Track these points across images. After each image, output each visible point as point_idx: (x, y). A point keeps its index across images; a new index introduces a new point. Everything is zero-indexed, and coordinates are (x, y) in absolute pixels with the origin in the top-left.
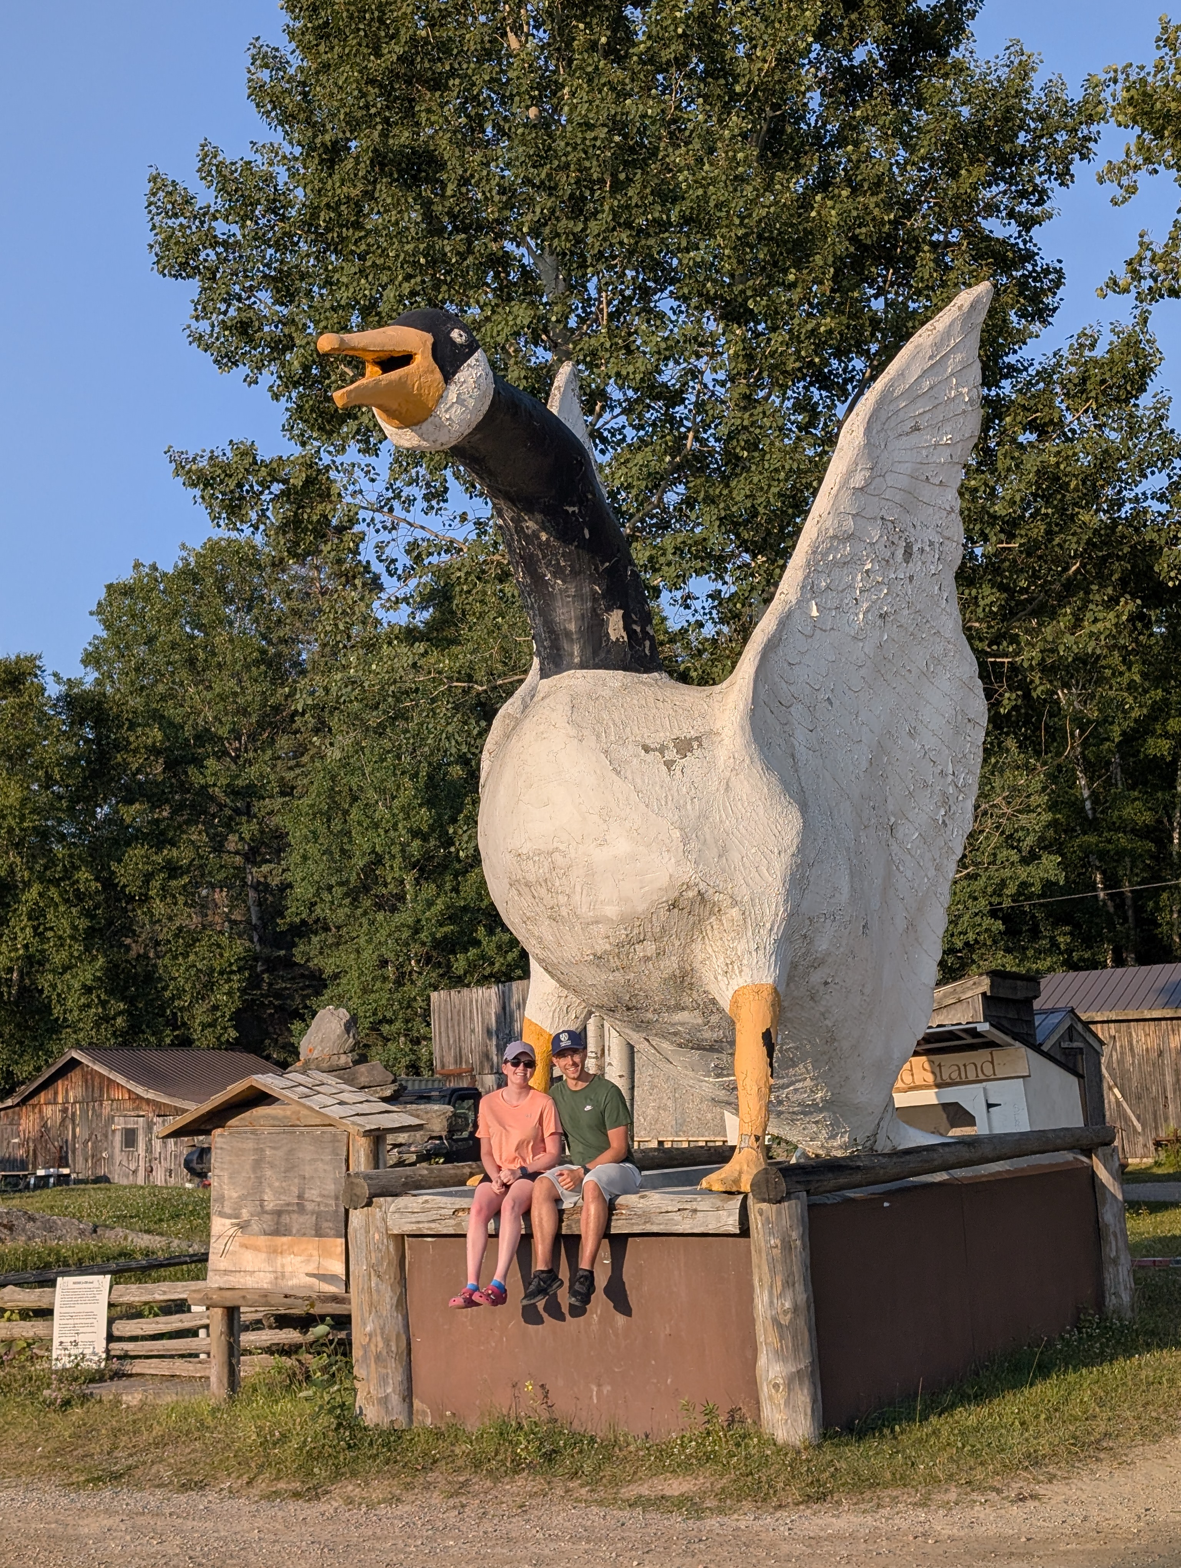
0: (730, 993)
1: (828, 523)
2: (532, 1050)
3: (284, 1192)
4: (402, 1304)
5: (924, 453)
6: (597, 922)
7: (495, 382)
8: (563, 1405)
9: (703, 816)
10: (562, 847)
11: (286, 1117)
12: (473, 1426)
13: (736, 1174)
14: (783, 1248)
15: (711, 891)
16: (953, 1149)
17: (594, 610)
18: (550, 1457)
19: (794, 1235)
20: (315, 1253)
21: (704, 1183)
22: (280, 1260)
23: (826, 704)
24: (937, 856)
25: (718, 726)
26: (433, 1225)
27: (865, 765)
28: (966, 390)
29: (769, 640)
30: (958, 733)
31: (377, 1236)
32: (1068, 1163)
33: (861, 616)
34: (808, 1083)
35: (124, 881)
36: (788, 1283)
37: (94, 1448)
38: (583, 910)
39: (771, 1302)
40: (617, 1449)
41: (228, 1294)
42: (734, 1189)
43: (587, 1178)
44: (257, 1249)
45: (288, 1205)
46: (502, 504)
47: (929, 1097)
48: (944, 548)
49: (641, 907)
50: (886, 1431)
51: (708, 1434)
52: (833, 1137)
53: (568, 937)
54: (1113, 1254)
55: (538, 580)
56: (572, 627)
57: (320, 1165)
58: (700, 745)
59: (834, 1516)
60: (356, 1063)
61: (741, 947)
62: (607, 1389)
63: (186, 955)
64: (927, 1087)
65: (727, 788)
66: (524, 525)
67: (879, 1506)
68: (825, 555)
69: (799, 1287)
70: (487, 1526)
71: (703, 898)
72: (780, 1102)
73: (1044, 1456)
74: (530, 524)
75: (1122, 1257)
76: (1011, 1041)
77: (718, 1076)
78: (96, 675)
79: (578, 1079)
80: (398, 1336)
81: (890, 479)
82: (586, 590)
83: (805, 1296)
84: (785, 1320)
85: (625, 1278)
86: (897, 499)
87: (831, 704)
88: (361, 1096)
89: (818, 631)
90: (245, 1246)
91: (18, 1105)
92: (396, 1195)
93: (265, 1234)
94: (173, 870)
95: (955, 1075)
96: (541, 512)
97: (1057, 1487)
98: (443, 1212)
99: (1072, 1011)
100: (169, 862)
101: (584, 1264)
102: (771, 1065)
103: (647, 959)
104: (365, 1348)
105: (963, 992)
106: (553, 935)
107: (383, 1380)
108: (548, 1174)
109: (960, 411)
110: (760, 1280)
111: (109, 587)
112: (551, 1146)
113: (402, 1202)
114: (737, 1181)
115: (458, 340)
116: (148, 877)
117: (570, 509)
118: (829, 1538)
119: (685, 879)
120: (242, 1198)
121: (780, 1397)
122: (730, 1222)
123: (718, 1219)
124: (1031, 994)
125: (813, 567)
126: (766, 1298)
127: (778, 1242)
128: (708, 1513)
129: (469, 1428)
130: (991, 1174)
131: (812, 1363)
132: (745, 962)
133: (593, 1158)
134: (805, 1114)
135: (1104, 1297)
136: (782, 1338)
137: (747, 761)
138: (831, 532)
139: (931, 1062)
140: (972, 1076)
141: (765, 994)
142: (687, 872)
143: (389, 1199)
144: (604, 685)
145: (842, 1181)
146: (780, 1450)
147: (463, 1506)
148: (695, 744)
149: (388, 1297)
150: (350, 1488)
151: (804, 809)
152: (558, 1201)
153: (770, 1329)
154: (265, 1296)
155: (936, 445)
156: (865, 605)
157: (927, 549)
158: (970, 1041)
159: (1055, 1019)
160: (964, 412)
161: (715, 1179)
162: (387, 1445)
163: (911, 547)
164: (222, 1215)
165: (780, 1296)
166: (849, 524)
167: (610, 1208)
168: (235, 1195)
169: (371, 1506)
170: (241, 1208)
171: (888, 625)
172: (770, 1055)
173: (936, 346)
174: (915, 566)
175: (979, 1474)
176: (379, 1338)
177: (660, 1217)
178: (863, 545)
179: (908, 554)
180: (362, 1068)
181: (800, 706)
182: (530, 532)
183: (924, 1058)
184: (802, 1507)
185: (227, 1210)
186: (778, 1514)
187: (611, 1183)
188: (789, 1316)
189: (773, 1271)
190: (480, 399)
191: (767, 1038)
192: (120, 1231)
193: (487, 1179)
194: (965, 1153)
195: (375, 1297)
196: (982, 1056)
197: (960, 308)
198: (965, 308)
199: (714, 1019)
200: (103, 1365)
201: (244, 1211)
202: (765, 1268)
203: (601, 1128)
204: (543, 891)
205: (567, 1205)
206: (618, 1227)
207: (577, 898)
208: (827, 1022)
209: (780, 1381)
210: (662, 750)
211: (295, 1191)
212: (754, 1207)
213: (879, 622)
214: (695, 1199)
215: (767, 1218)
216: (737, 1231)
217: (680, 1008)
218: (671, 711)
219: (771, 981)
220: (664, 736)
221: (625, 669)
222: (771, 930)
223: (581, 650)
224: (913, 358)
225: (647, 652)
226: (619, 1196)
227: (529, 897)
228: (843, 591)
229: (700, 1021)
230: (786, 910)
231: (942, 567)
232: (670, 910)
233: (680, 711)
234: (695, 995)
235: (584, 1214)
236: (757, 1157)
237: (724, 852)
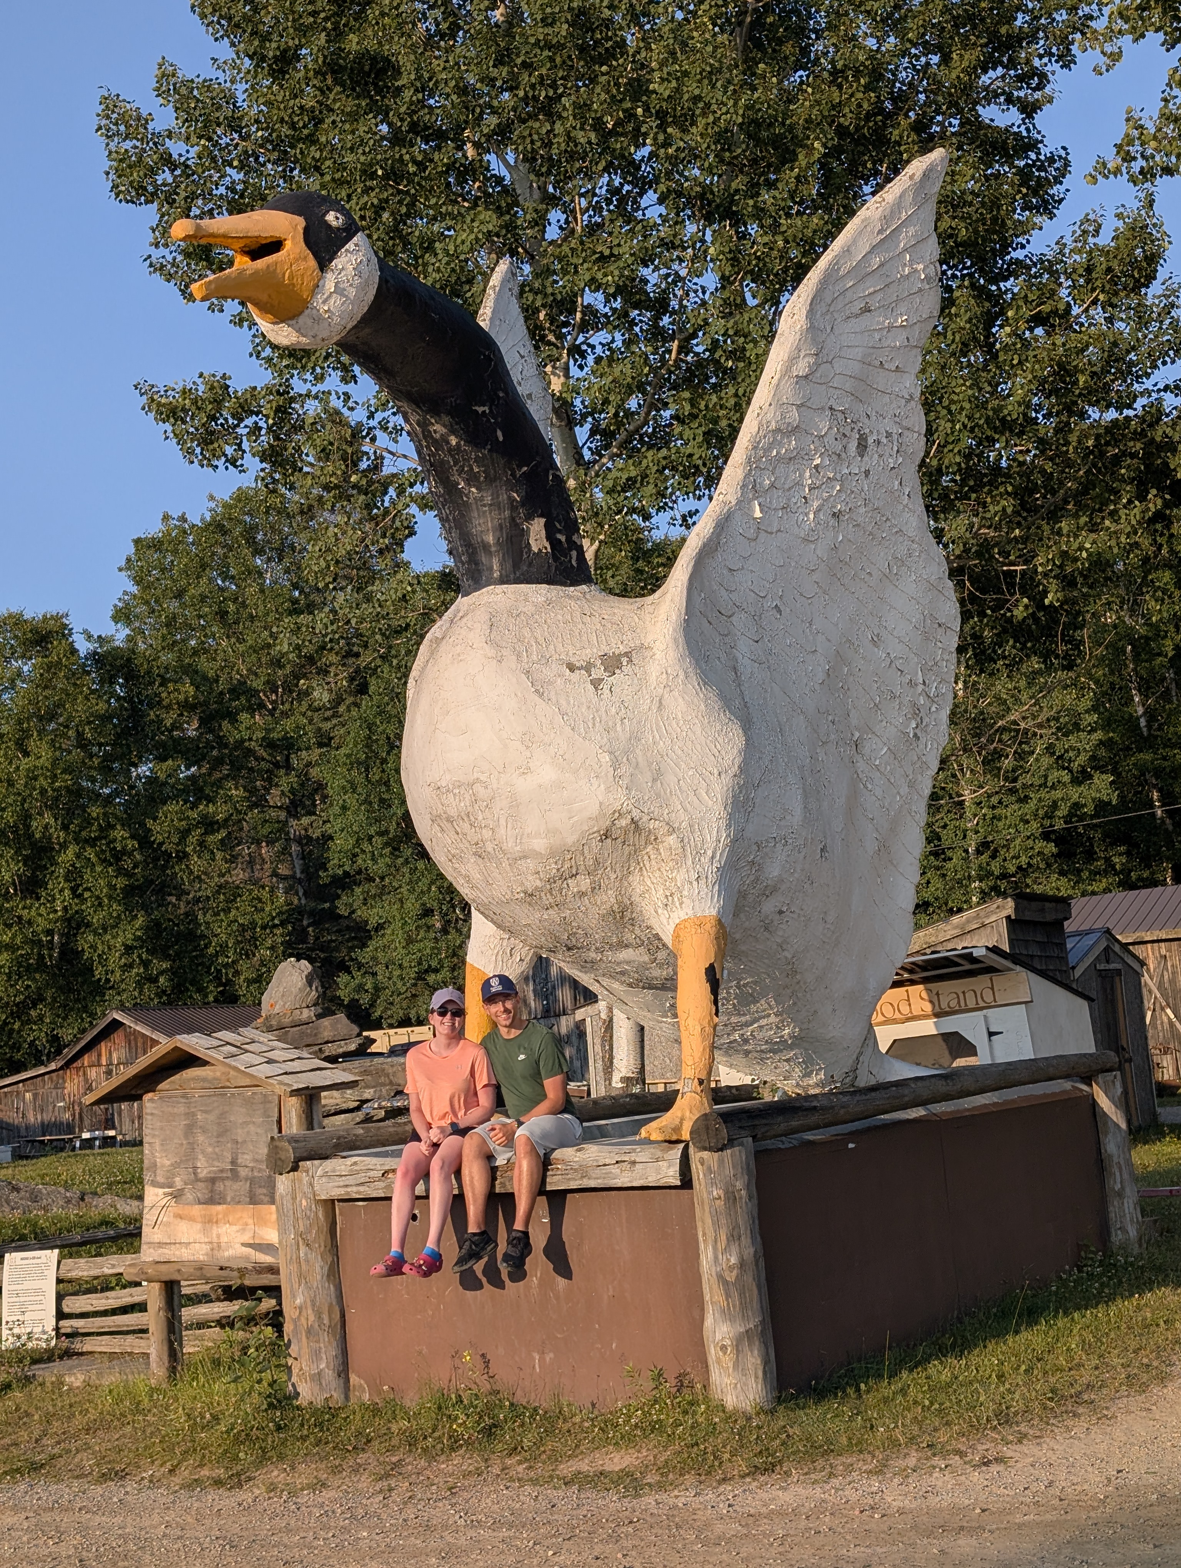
0: (671, 928)
1: (770, 416)
3: (218, 1157)
4: (334, 1273)
5: (877, 336)
6: (525, 857)
7: (381, 269)
8: (505, 1375)
9: (635, 737)
10: (483, 778)
11: (215, 1079)
12: (411, 1401)
13: (677, 1122)
14: (727, 1199)
15: (645, 818)
16: (927, 1083)
17: (513, 519)
18: (490, 1432)
19: (739, 1185)
20: (250, 1221)
21: (643, 1133)
22: (215, 1231)
23: (774, 612)
24: (910, 772)
25: (649, 640)
26: (361, 1189)
27: (821, 676)
28: (921, 266)
29: (705, 545)
30: (928, 639)
31: (304, 1203)
32: (1064, 1092)
33: (811, 516)
34: (773, 1019)
35: (160, 838)
36: (734, 1237)
37: (24, 1435)
38: (509, 845)
39: (716, 1258)
40: (560, 1421)
41: (163, 1268)
42: (674, 1138)
43: (520, 1132)
44: (192, 1219)
45: (222, 1171)
46: (406, 407)
47: (928, 1028)
48: (905, 439)
49: (571, 839)
50: (851, 1391)
51: (656, 1402)
52: (808, 1075)
53: (496, 874)
54: (1118, 1187)
55: (450, 488)
56: (490, 539)
57: (252, 1128)
58: (630, 661)
59: (781, 1488)
60: (319, 1016)
61: (680, 876)
62: (549, 1356)
63: (227, 911)
64: (926, 1017)
65: (661, 706)
66: (431, 429)
67: (831, 1475)
68: (767, 450)
69: (746, 1241)
70: (410, 1513)
71: (637, 826)
72: (746, 1041)
73: (1016, 1414)
74: (437, 427)
75: (1128, 1189)
76: (1011, 966)
78: (127, 631)
79: (510, 1026)
80: (331, 1306)
81: (838, 366)
82: (503, 497)
83: (752, 1250)
84: (731, 1277)
85: (565, 1238)
86: (848, 386)
87: (780, 612)
88: (295, 1053)
89: (763, 535)
90: (180, 1217)
91: (61, 1068)
92: (326, 1158)
93: (200, 1203)
94: (209, 825)
95: (953, 1004)
96: (449, 413)
97: (1028, 1448)
98: (371, 1174)
99: (1108, 932)
100: (205, 817)
101: (519, 1224)
102: (716, 1002)
103: (583, 894)
104: (295, 1322)
105: (987, 916)
106: (481, 872)
107: (316, 1355)
108: (479, 1129)
109: (915, 290)
110: (704, 1234)
111: (137, 542)
112: (485, 1099)
113: (330, 1165)
114: (677, 1129)
115: (334, 224)
116: (185, 834)
117: (480, 409)
118: (770, 1516)
119: (617, 806)
120: (175, 1165)
121: (728, 1360)
122: (670, 1174)
123: (658, 1170)
124: (1060, 916)
125: (753, 465)
126: (710, 1254)
127: (721, 1192)
128: (647, 1490)
129: (407, 1403)
130: (974, 1108)
131: (763, 1322)
132: (685, 893)
133: (527, 1110)
134: (775, 1052)
135: (1109, 1234)
136: (728, 1296)
138: (773, 425)
139: (928, 990)
140: (971, 1004)
141: (708, 926)
142: (619, 799)
143: (316, 1162)
144: (526, 600)
145: (794, 1123)
146: (730, 1417)
147: (390, 1490)
148: (624, 660)
149: (318, 1267)
150: (276, 1473)
151: (747, 725)
152: (490, 1157)
153: (715, 1286)
154: (200, 1268)
155: (890, 328)
156: (816, 504)
157: (884, 440)
158: (968, 966)
159: (1089, 941)
160: (920, 290)
161: (655, 1129)
162: (319, 1425)
163: (866, 440)
164: (155, 1184)
165: (725, 1251)
166: (794, 416)
167: (545, 1163)
168: (168, 1163)
169: (292, 1494)
170: (174, 1176)
171: (843, 525)
172: (714, 991)
173: (886, 219)
174: (871, 460)
175: (942, 1437)
176: (310, 1311)
177: (598, 1171)
178: (810, 439)
179: (862, 446)
180: (326, 1022)
181: (743, 616)
182: (437, 436)
183: (921, 987)
184: (748, 1480)
185: (160, 1179)
186: (721, 1489)
187: (545, 1136)
188: (735, 1272)
189: (716, 1224)
190: (362, 288)
191: (711, 971)
192: (109, 1198)
194: (942, 1087)
195: (304, 1267)
196: (981, 982)
197: (911, 178)
198: (917, 178)
199: (661, 955)
200: (53, 1343)
201: (177, 1179)
202: (709, 1221)
203: (536, 1077)
204: (466, 826)
205: (500, 1161)
206: (554, 1183)
207: (503, 831)
208: (786, 953)
209: (727, 1342)
210: (588, 668)
211: (229, 1157)
212: (695, 1156)
213: (832, 522)
214: (634, 1151)
215: (709, 1168)
216: (678, 1183)
217: (623, 945)
218: (598, 626)
219: (714, 912)
220: (590, 653)
221: (550, 582)
222: (713, 858)
223: (501, 565)
224: (860, 233)
225: (574, 563)
226: (554, 1150)
227: (452, 833)
228: (790, 489)
229: (646, 958)
230: (728, 836)
231: (900, 460)
232: (601, 841)
233: (609, 625)
234: (637, 931)
235: (516, 1171)
236: (701, 1102)
237: (658, 776)
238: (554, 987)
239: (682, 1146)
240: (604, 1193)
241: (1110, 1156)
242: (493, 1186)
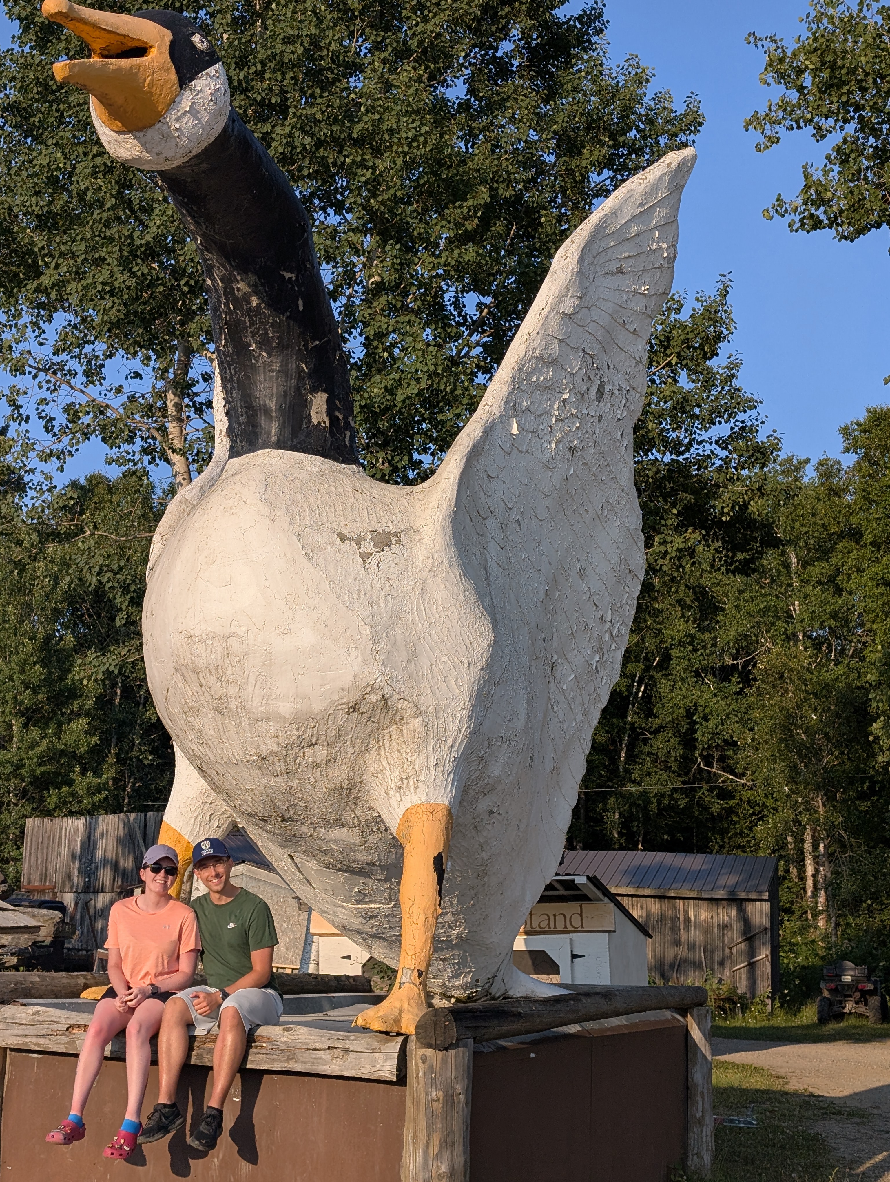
0: (401, 811)
1: (536, 343)
2: (176, 856)
5: (625, 297)
6: (268, 719)
9: (396, 615)
10: (240, 632)
13: (395, 1015)
14: (445, 1102)
15: (396, 697)
17: (298, 389)
19: (459, 1088)
21: (361, 1020)
23: (516, 525)
24: (586, 702)
25: (418, 524)
26: (42, 1041)
27: (542, 595)
28: (665, 246)
29: (475, 446)
30: (619, 581)
32: (667, 1020)
33: (554, 445)
36: (446, 1143)
38: (254, 704)
39: (425, 1163)
43: (226, 1003)
49: (318, 707)
52: (456, 976)
53: (232, 733)
54: (699, 1115)
55: (241, 350)
56: (272, 404)
58: (399, 541)
61: (420, 761)
65: (423, 589)
68: (529, 374)
69: (458, 1148)
71: (386, 704)
74: (242, 285)
75: (707, 1118)
76: (601, 896)
77: (358, 902)
81: (595, 314)
82: (292, 366)
83: (463, 1159)
85: (255, 1120)
86: (599, 335)
87: (520, 526)
92: (4, 1003)
95: (544, 924)
98: (55, 1026)
101: (213, 1101)
102: (439, 892)
103: (316, 765)
108: (180, 994)
109: (658, 265)
110: (415, 1136)
112: (186, 964)
113: (10, 1010)
114: (397, 1021)
115: (199, 46)
117: (287, 275)
119: (370, 680)
122: (387, 1068)
123: (373, 1063)
125: (517, 384)
126: (419, 1158)
127: (440, 1094)
132: (422, 778)
133: (232, 981)
135: (687, 1157)
137: (446, 564)
138: (538, 353)
141: (440, 814)
142: (373, 674)
144: (301, 468)
148: (394, 540)
151: (495, 623)
152: (190, 1026)
155: (635, 293)
156: (559, 435)
157: (617, 392)
158: (562, 892)
160: (662, 266)
161: (372, 1016)
163: (604, 387)
165: (438, 1157)
171: (576, 460)
172: (440, 881)
173: (647, 194)
174: (604, 408)
177: (307, 1054)
178: (563, 373)
179: (600, 393)
181: (495, 522)
187: (252, 1011)
189: (431, 1127)
190: (214, 116)
191: (438, 862)
193: (111, 993)
196: (571, 908)
197: (669, 165)
199: (373, 839)
202: (422, 1124)
203: (244, 948)
204: (212, 679)
205: (199, 1031)
206: (255, 1062)
207: (250, 689)
208: (484, 854)
210: (358, 540)
212: (417, 1052)
213: (568, 455)
214: (348, 1038)
215: (431, 1067)
216: (394, 1079)
217: (339, 824)
218: (370, 503)
219: (446, 802)
220: (361, 527)
221: (323, 456)
222: (452, 746)
223: (280, 430)
224: (626, 200)
225: (347, 442)
226: (259, 1026)
227: (195, 686)
228: (541, 415)
229: (357, 840)
230: (469, 727)
231: (625, 414)
232: (348, 713)
233: (380, 505)
234: (358, 811)
235: (219, 1043)
236: (419, 994)
237: (413, 657)
238: (97, 868)
239: (400, 1039)
240: (306, 1079)
241: (696, 1085)
242: (188, 1056)
